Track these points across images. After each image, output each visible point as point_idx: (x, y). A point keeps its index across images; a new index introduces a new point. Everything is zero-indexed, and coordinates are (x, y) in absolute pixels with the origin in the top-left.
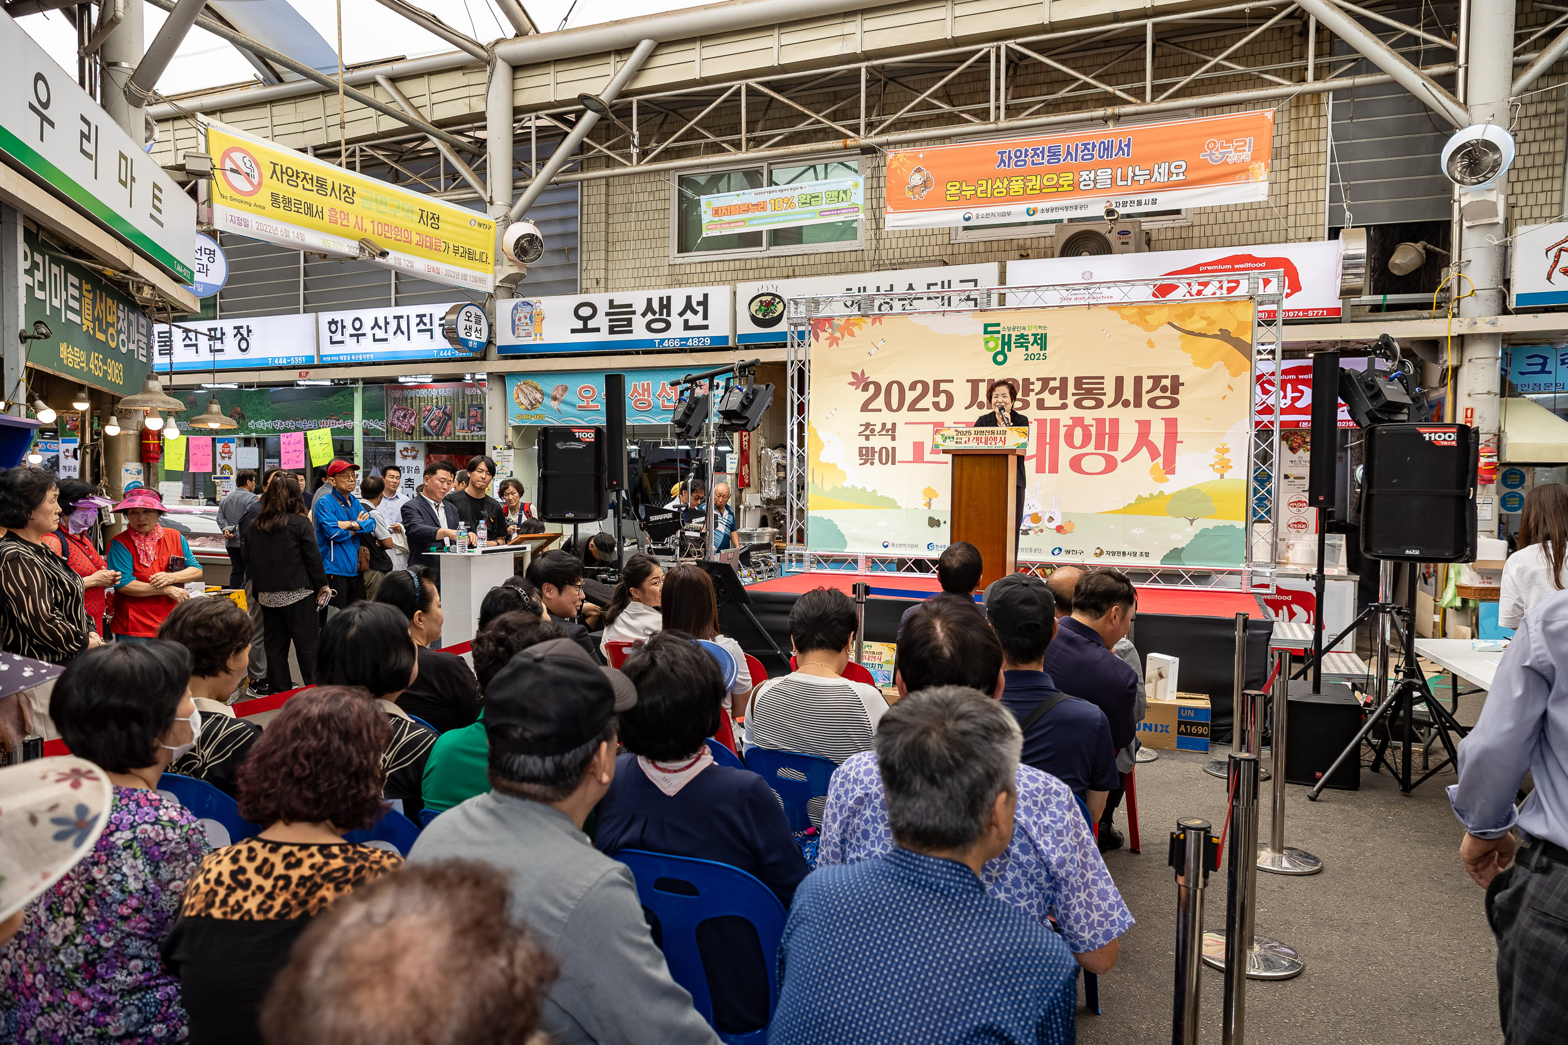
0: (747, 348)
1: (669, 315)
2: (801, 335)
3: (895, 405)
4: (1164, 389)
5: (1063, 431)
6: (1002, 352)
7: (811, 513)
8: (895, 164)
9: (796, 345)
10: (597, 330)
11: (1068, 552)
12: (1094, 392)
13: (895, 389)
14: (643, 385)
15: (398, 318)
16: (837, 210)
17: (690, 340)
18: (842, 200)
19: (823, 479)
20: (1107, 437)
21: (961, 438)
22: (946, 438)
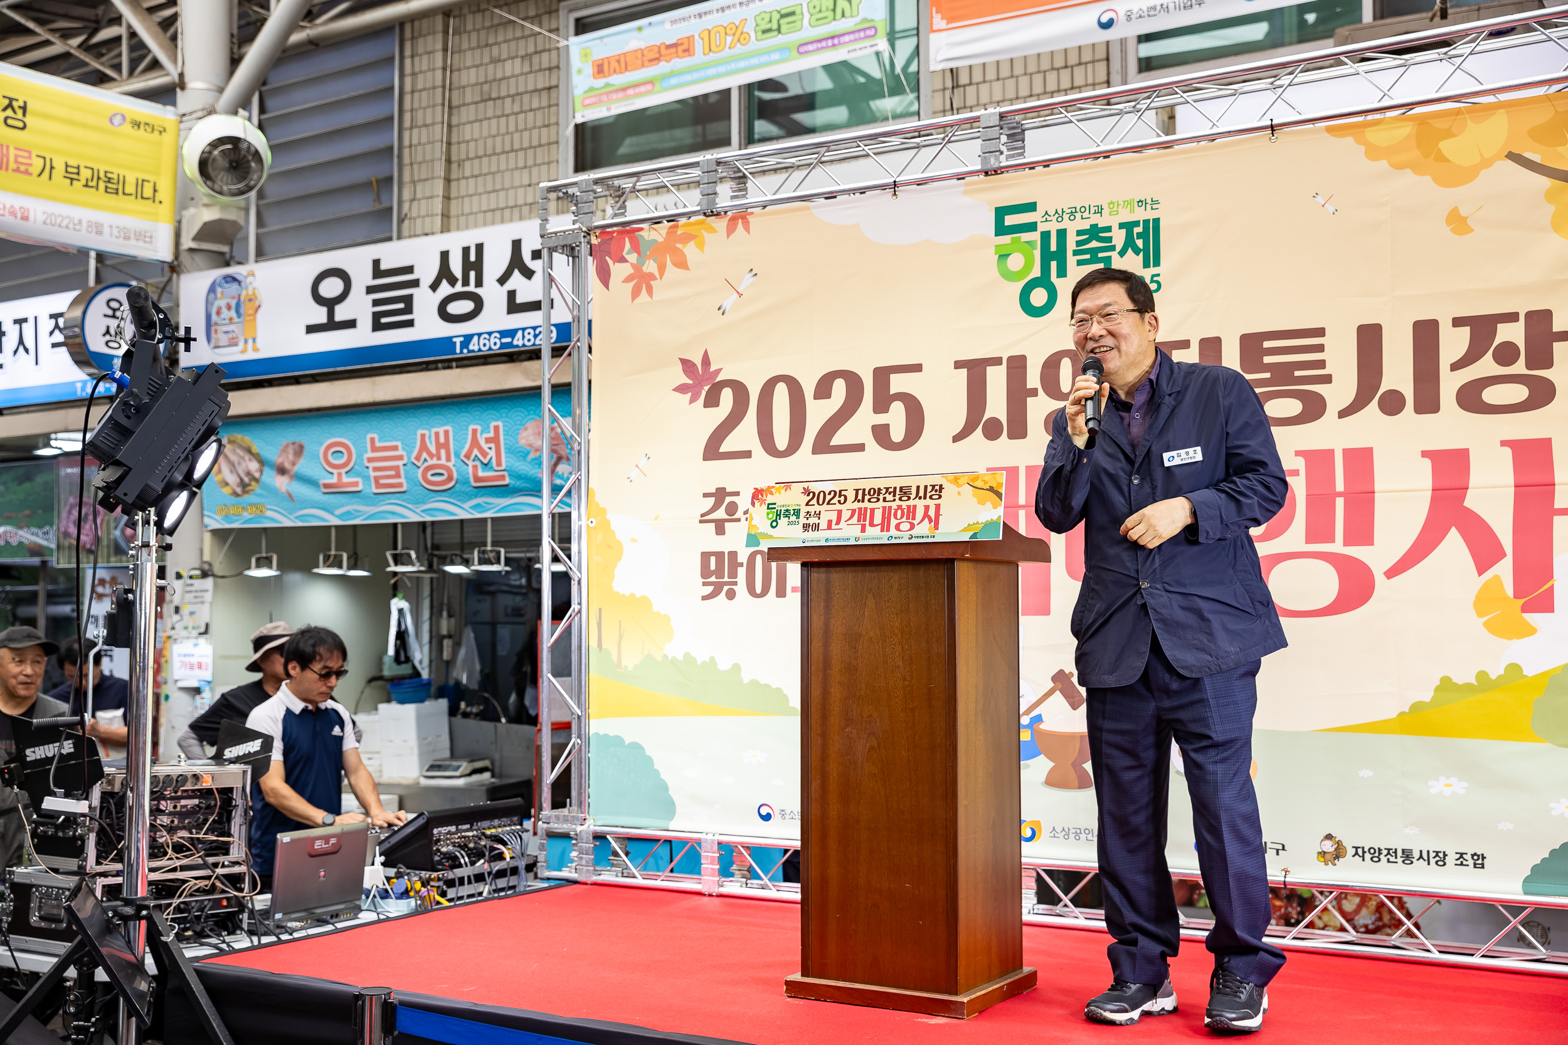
1: (479, 283)
3: (782, 441)
4: (1507, 354)
6: (1043, 281)
10: (351, 324)
12: (1297, 373)
13: (781, 396)
14: (437, 434)
15: (20, 322)
16: (832, 38)
17: (520, 333)
18: (843, 15)
19: (621, 637)
20: (1340, 502)
21: (818, 515)
22: (778, 515)
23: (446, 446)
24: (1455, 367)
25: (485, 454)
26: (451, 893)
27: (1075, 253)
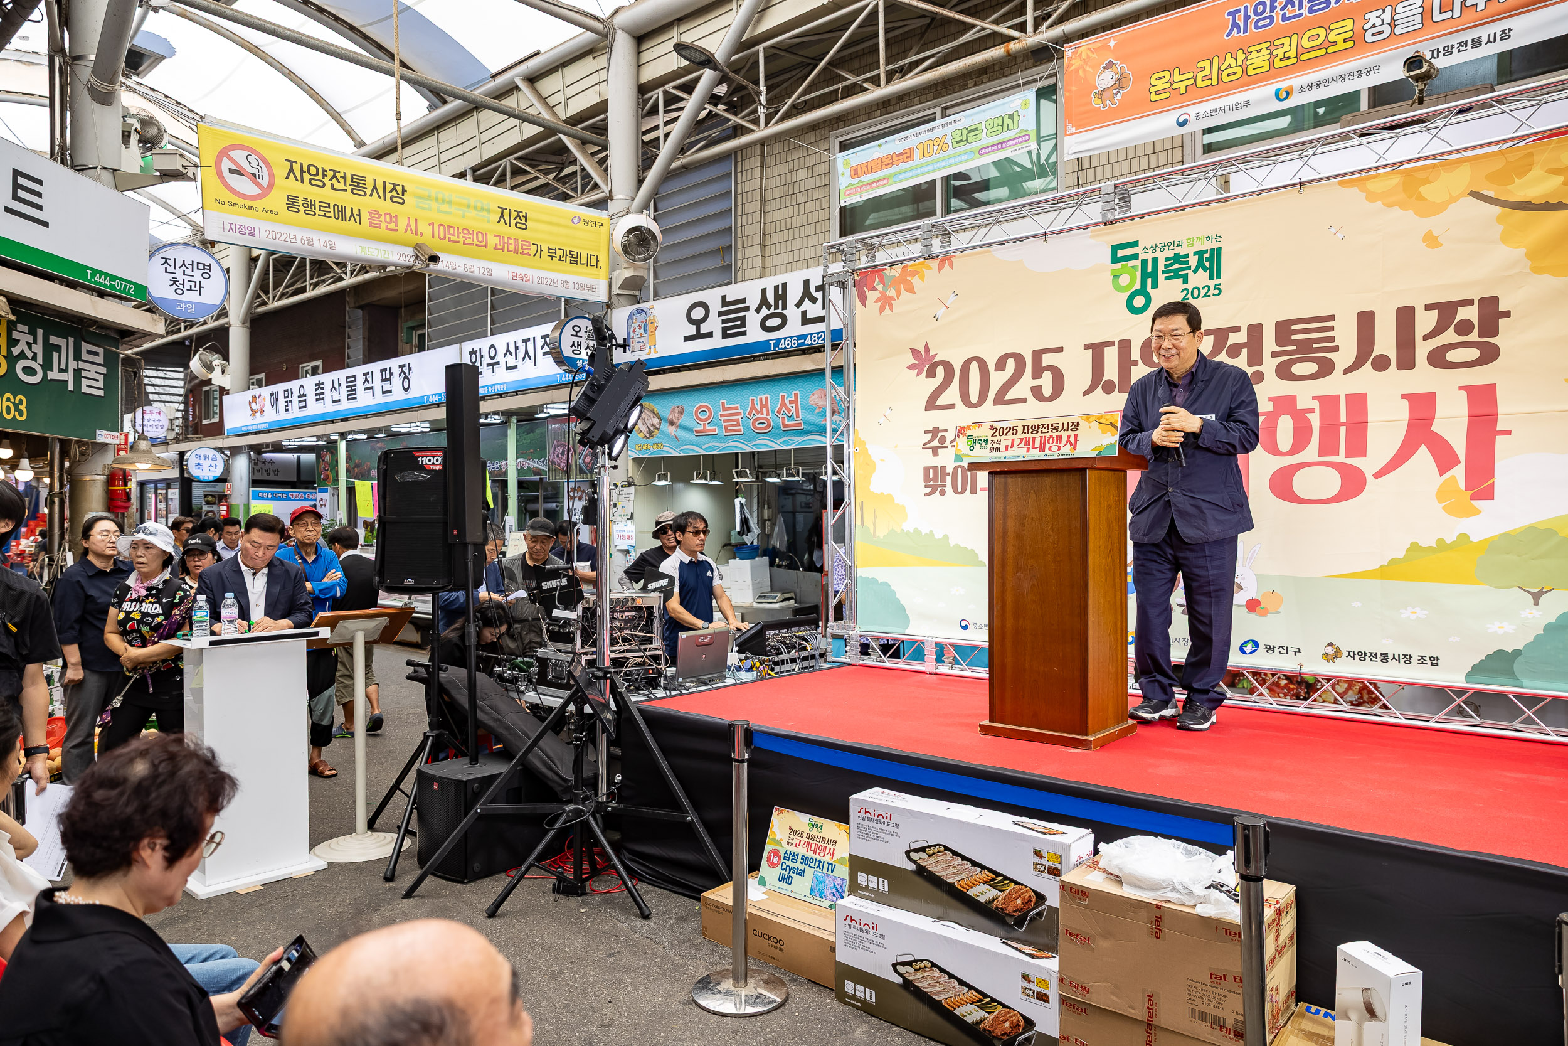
1: (784, 307)
3: (974, 397)
4: (1464, 327)
7: (861, 572)
8: (1076, 63)
10: (710, 335)
11: (1271, 649)
12: (1315, 346)
13: (974, 369)
14: (761, 399)
15: (526, 341)
16: (1001, 143)
17: (809, 337)
18: (1008, 129)
19: (875, 519)
20: (1343, 429)
21: (999, 442)
22: (974, 443)
23: (766, 406)
24: (1426, 338)
25: (789, 411)
26: (777, 669)
27: (1164, 272)
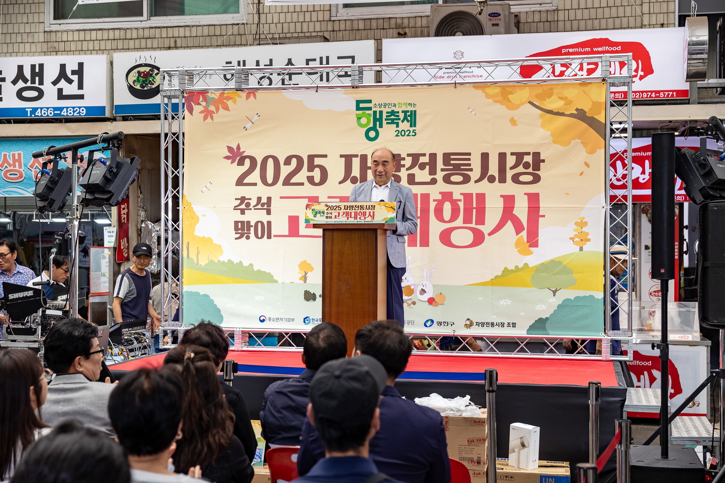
0: (125, 119)
1: (41, 83)
2: (175, 107)
3: (270, 180)
4: (526, 165)
5: (433, 205)
6: (374, 128)
7: (186, 288)
9: (170, 117)
11: (440, 324)
12: (462, 167)
13: (270, 163)
14: (14, 155)
17: (65, 109)
19: (198, 253)
20: (474, 211)
21: (331, 213)
23: (19, 161)
24: (511, 168)
